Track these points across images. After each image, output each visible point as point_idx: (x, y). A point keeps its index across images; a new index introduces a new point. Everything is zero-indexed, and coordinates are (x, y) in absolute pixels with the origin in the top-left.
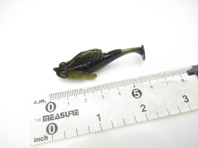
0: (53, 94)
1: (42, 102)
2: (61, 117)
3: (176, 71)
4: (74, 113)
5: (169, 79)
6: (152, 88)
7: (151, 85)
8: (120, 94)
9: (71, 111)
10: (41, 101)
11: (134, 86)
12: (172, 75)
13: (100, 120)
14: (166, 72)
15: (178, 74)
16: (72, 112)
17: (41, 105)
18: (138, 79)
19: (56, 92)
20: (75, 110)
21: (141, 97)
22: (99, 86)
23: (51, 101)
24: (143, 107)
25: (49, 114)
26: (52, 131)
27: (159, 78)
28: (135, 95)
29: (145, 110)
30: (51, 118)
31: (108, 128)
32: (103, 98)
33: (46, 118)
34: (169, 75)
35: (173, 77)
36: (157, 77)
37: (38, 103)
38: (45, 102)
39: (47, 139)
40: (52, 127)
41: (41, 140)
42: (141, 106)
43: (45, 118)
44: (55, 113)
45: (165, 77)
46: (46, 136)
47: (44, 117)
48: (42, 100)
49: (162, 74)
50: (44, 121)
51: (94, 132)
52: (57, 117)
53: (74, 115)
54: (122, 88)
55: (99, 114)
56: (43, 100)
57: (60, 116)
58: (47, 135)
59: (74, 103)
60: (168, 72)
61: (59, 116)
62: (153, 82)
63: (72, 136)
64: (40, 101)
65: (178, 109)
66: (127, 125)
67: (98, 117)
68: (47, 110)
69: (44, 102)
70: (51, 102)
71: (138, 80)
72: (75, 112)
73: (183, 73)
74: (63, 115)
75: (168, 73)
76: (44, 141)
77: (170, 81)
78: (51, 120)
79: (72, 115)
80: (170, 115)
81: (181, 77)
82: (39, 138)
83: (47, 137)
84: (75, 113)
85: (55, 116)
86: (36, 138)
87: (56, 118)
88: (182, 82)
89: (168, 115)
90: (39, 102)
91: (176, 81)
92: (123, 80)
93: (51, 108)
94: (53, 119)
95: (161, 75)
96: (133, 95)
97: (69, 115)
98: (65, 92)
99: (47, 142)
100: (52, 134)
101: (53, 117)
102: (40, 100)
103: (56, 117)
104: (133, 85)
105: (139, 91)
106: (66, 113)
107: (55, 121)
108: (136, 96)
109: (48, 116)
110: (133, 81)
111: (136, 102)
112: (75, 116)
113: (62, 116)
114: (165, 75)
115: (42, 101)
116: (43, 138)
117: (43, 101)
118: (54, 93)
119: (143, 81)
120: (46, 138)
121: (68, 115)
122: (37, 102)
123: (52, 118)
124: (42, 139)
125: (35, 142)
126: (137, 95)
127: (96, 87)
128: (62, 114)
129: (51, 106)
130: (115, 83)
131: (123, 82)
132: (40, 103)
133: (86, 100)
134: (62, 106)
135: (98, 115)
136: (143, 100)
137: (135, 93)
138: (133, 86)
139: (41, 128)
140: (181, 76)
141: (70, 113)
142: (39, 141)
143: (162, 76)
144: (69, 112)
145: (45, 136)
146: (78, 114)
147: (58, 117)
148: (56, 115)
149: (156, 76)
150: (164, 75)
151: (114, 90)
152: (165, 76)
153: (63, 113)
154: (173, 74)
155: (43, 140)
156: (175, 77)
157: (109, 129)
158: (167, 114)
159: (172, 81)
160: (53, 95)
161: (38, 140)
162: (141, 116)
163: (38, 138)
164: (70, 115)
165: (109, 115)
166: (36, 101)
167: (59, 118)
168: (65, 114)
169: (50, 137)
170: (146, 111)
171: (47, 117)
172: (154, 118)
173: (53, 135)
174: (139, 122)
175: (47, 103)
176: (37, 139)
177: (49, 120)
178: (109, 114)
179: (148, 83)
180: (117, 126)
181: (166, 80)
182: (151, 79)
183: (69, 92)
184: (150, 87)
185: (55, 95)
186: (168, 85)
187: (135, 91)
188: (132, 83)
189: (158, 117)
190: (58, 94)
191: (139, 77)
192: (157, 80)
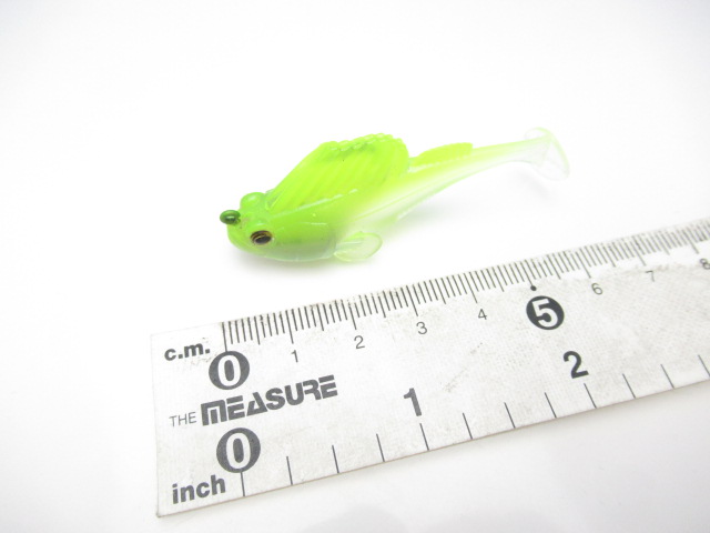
0: (236, 322)
1: (194, 354)
2: (272, 407)
3: (678, 232)
4: (319, 389)
5: (655, 259)
6: (598, 291)
7: (593, 281)
8: (485, 316)
9: (306, 383)
10: (190, 351)
11: (534, 288)
12: (666, 245)
13: (419, 413)
14: (643, 238)
15: (686, 243)
16: (310, 387)
17: (192, 363)
18: (542, 262)
19: (245, 317)
20: (322, 380)
21: (562, 325)
22: (405, 291)
23: (229, 350)
24: (573, 359)
25: (224, 395)
26: (239, 457)
27: (619, 257)
28: (541, 318)
29: (580, 370)
30: (231, 410)
31: (449, 442)
32: (423, 331)
33: (214, 413)
34: (655, 248)
35: (668, 253)
36: (610, 252)
37: (180, 356)
38: (208, 351)
39: (223, 490)
40: (238, 444)
41: (201, 495)
42: (566, 358)
43: (210, 412)
44: (246, 393)
45: (639, 252)
46: (217, 479)
47: (205, 407)
48: (195, 344)
49: (627, 242)
50: (205, 422)
51: (399, 455)
52: (256, 406)
53: (318, 398)
54: (487, 295)
55: (412, 391)
56: (200, 346)
57: (266, 402)
58: (221, 473)
59: (315, 354)
60: (647, 236)
61: (261, 403)
62: (599, 271)
63: (316, 476)
64: (186, 349)
65: (700, 364)
66: (524, 427)
67: (410, 399)
68: (216, 381)
69: (201, 352)
70: (227, 353)
71: (544, 266)
72: (320, 384)
73: (701, 240)
74: (277, 398)
75: (650, 240)
76: (210, 499)
77: (659, 268)
78: (233, 417)
79: (312, 396)
80: (676, 386)
81: (697, 252)
82: (190, 488)
83: (221, 482)
84: (324, 388)
85: (246, 403)
86: (179, 488)
87: (252, 412)
88: (702, 270)
89: (669, 387)
90: (183, 353)
91: (680, 266)
92: (489, 266)
93: (230, 375)
94: (242, 415)
95: (624, 247)
96: (534, 319)
97: (300, 400)
98: (281, 316)
99: (221, 500)
100: (241, 471)
101: (241, 406)
102: (188, 345)
103: (252, 404)
104: (527, 285)
105: (553, 305)
106: (288, 388)
107: (246, 422)
108: (542, 322)
109: (220, 403)
110: (525, 269)
111: (546, 345)
112: (324, 401)
113: (275, 403)
114: (638, 246)
115: (193, 348)
116: (206, 485)
117: (197, 349)
118: (238, 317)
119: (564, 268)
120: (218, 486)
121: (295, 396)
122: (177, 354)
123: (236, 412)
124: (203, 490)
125: (175, 501)
126: (547, 317)
127: (394, 294)
128: (274, 394)
129: (229, 366)
130: (463, 278)
131: (491, 272)
132: (187, 355)
133: (359, 340)
134: (271, 366)
135: (411, 394)
136: (571, 334)
137: (539, 313)
138: (529, 287)
139: (197, 450)
140: (695, 248)
141: (305, 388)
142: (192, 497)
143: (627, 252)
144: (299, 386)
145: (213, 478)
146: (335, 393)
147: (258, 407)
148: (253, 399)
149: (608, 249)
150: (636, 247)
151: (462, 301)
152: (640, 248)
153: (279, 391)
154: (666, 241)
155: (207, 493)
156: (674, 251)
157: (454, 445)
158: (664, 384)
159: (667, 268)
160: (233, 326)
161: (188, 493)
162: (571, 396)
163: (186, 486)
164: (305, 396)
165: (449, 391)
166: (173, 351)
167: (263, 409)
168: (283, 395)
169: (231, 480)
170: (585, 373)
171: (218, 408)
172: (617, 400)
173: (245, 473)
174: (565, 417)
175: (212, 356)
176: (183, 490)
177: (223, 419)
178: (449, 388)
179: (581, 274)
180: (483, 433)
181: (645, 264)
182: (592, 263)
183: (293, 313)
184: (591, 289)
185: (243, 325)
186: (653, 280)
187: (536, 304)
188: (525, 277)
189: (631, 397)
190: (253, 323)
191: (548, 256)
192: (614, 265)
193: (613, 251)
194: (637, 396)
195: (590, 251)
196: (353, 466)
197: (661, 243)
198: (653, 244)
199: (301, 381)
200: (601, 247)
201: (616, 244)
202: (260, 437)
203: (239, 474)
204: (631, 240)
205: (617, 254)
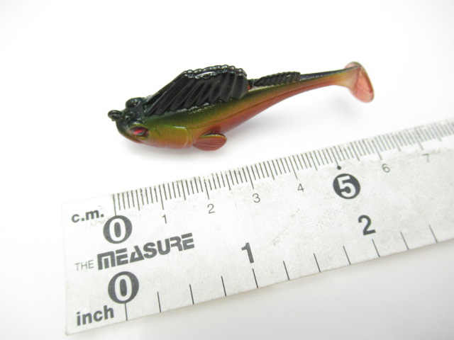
0: (123, 194)
1: (93, 217)
2: (147, 256)
3: (448, 124)
4: (181, 243)
5: (430, 145)
6: (387, 170)
7: (383, 162)
8: (302, 189)
9: (172, 239)
10: (90, 215)
11: (339, 168)
12: (439, 135)
13: (252, 261)
14: (422, 129)
16: (175, 242)
17: (91, 224)
18: (346, 148)
19: (129, 190)
20: (184, 236)
21: (359, 196)
22: (246, 170)
23: (118, 214)
24: (365, 221)
25: (113, 248)
26: (124, 292)
27: (403, 144)
28: (343, 190)
29: (369, 229)
30: (119, 258)
31: (273, 282)
32: (257, 200)
33: (106, 260)
34: (431, 136)
35: (440, 140)
36: (397, 140)
37: (83, 219)
38: (102, 216)
39: (112, 316)
40: (123, 283)
41: (97, 320)
42: (360, 221)
43: (103, 260)
44: (129, 246)
45: (419, 140)
46: (108, 308)
47: (100, 256)
48: (93, 210)
49: (410, 132)
50: (100, 268)
51: (236, 292)
52: (136, 256)
53: (180, 249)
54: (305, 173)
55: (248, 244)
56: (97, 212)
57: (143, 252)
58: (111, 304)
59: (180, 217)
60: (426, 128)
61: (140, 254)
62: (388, 155)
63: (178, 306)
64: (87, 214)
66: (326, 271)
67: (246, 251)
68: (108, 238)
69: (98, 216)
70: (116, 217)
71: (348, 151)
72: (182, 240)
74: (151, 250)
75: (428, 130)
76: (103, 322)
77: (433, 152)
78: (120, 263)
79: (176, 248)
80: (439, 241)
82: (89, 315)
83: (111, 310)
84: (185, 242)
85: (129, 253)
86: (81, 315)
87: (133, 260)
89: (434, 242)
90: (85, 217)
91: (449, 150)
92: (307, 151)
93: (118, 233)
94: (126, 262)
95: (408, 136)
96: (338, 190)
97: (168, 251)
98: (155, 189)
99: (111, 323)
100: (125, 302)
101: (126, 256)
102: (89, 211)
103: (133, 254)
104: (334, 165)
105: (353, 180)
106: (159, 243)
107: (129, 267)
108: (344, 194)
109: (111, 254)
110: (334, 153)
111: (346, 210)
112: (184, 251)
113: (150, 253)
114: (418, 135)
115: (92, 213)
116: (100, 312)
117: (95, 214)
118: (125, 190)
119: (362, 153)
120: (109, 313)
121: (164, 248)
122: (80, 218)
123: (122, 260)
124: (98, 316)
125: (79, 324)
126: (348, 190)
127: (237, 173)
128: (149, 247)
129: (117, 227)
130: (288, 160)
131: (309, 156)
132: (87, 219)
133: (211, 207)
134: (146, 229)
135: (247, 247)
136: (363, 203)
137: (342, 186)
138: (336, 167)
139: (94, 288)
141: (171, 243)
142: (90, 321)
143: (410, 139)
145: (105, 307)
146: (192, 246)
147: (138, 257)
148: (134, 250)
149: (395, 138)
150: (417, 136)
151: (286, 178)
152: (420, 137)
153: (152, 244)
154: (440, 131)
155: (101, 318)
156: (445, 139)
158: (431, 240)
159: (439, 152)
160: (121, 197)
161: (87, 318)
162: (362, 248)
163: (86, 313)
164: (171, 248)
165: (275, 245)
166: (77, 215)
167: (141, 258)
168: (156, 247)
169: (118, 309)
170: (373, 231)
171: (109, 257)
172: (394, 251)
173: (128, 304)
174: (357, 264)
175: (106, 219)
176: (84, 316)
177: (113, 265)
178: (275, 243)
179: (375, 157)
180: (298, 275)
181: (422, 149)
182: (383, 148)
183: (164, 187)
184: (381, 168)
185: (128, 196)
186: (428, 161)
187: (340, 180)
188: (333, 159)
189: (405, 249)
190: (135, 194)
191: (351, 143)
192: (400, 150)
193: (399, 139)
194: (410, 248)
195: (382, 139)
196: (204, 299)
197: (436, 133)
198: (429, 133)
199: (169, 237)
200: (390, 136)
201: (402, 134)
202: (139, 278)
203: (123, 305)
204: (413, 130)
205: (402, 142)
